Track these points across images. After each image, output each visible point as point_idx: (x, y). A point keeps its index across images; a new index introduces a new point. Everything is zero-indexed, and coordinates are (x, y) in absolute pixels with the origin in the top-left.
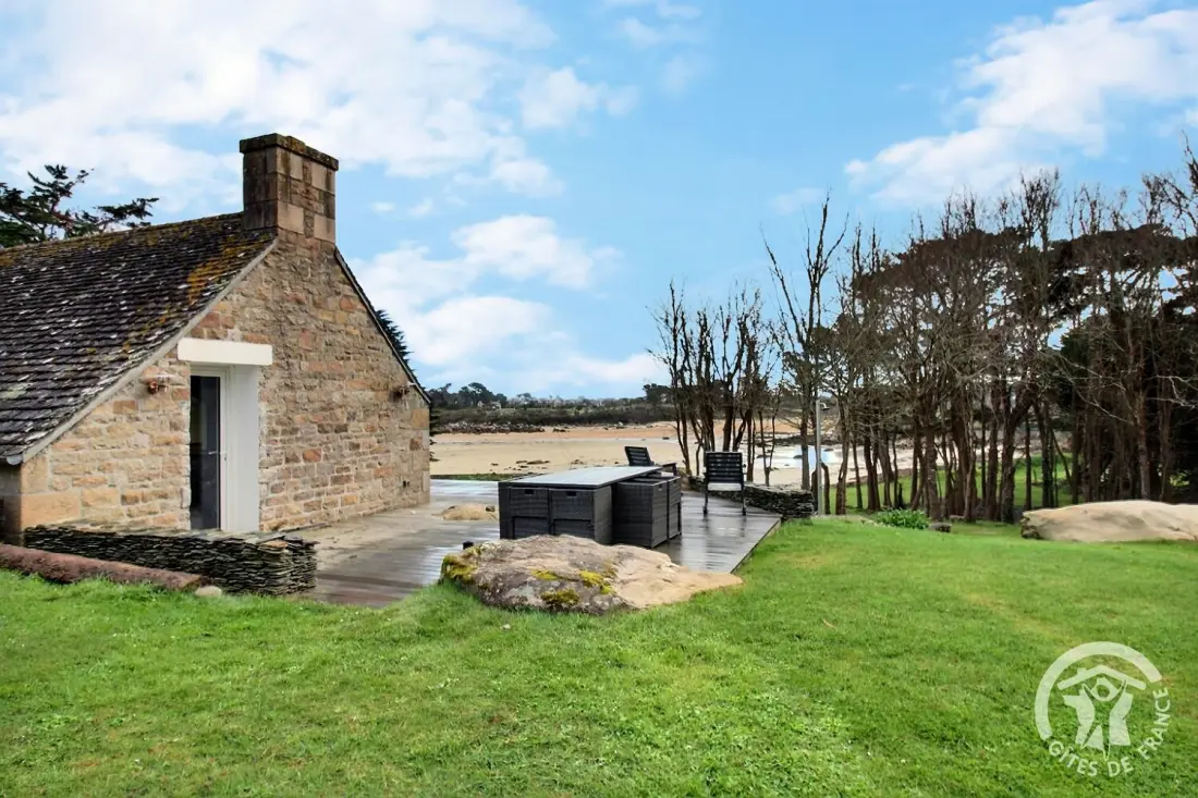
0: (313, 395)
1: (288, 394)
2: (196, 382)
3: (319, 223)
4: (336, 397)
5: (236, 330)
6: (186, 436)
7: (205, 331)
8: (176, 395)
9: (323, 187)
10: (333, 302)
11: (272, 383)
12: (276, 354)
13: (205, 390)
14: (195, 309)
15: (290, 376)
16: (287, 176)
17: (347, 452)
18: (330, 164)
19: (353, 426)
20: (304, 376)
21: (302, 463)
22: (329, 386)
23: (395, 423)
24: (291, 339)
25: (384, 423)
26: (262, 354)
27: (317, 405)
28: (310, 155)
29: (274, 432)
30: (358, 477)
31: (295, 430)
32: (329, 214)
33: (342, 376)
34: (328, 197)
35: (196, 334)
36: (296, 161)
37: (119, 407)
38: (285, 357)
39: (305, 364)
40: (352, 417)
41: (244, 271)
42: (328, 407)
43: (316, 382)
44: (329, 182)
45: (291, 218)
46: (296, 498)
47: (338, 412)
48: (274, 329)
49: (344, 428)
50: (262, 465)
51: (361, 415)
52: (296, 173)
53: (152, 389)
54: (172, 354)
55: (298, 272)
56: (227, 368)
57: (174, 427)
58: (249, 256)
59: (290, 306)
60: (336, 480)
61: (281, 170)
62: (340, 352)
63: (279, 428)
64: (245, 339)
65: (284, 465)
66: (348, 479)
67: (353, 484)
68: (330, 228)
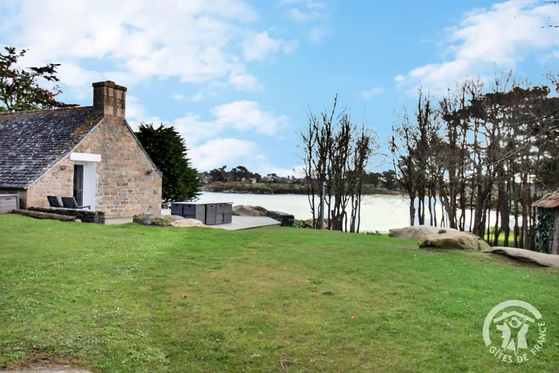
0: (115, 172)
1: (106, 171)
2: (76, 166)
3: (119, 111)
4: (124, 173)
5: (89, 150)
6: (72, 184)
7: (79, 150)
8: (70, 171)
9: (121, 98)
10: (123, 139)
11: (101, 168)
12: (102, 158)
13: (78, 169)
14: (76, 143)
15: (107, 165)
16: (108, 96)
17: (127, 193)
18: (124, 89)
19: (129, 184)
20: (112, 165)
21: (110, 196)
22: (121, 169)
23: (147, 184)
24: (108, 152)
25: (142, 183)
26: (97, 158)
27: (116, 176)
28: (117, 87)
29: (101, 184)
30: (131, 202)
31: (108, 184)
32: (123, 107)
33: (126, 166)
34: (123, 102)
35: (76, 151)
36: (111, 90)
37: (53, 174)
38: (105, 158)
39: (112, 161)
40: (129, 180)
41: (92, 130)
42: (121, 176)
43: (116, 168)
44: (123, 96)
45: (109, 110)
46: (108, 207)
47: (124, 178)
48: (102, 149)
49: (127, 184)
50: (96, 195)
51: (133, 180)
52: (111, 94)
53: (62, 168)
54: (69, 157)
55: (111, 129)
56: (86, 162)
57: (69, 181)
58: (94, 124)
59: (107, 141)
60: (122, 203)
61: (106, 94)
62: (126, 157)
63: (103, 183)
64: (92, 153)
65: (104, 196)
66: (127, 203)
67: (129, 205)
68: (123, 113)
